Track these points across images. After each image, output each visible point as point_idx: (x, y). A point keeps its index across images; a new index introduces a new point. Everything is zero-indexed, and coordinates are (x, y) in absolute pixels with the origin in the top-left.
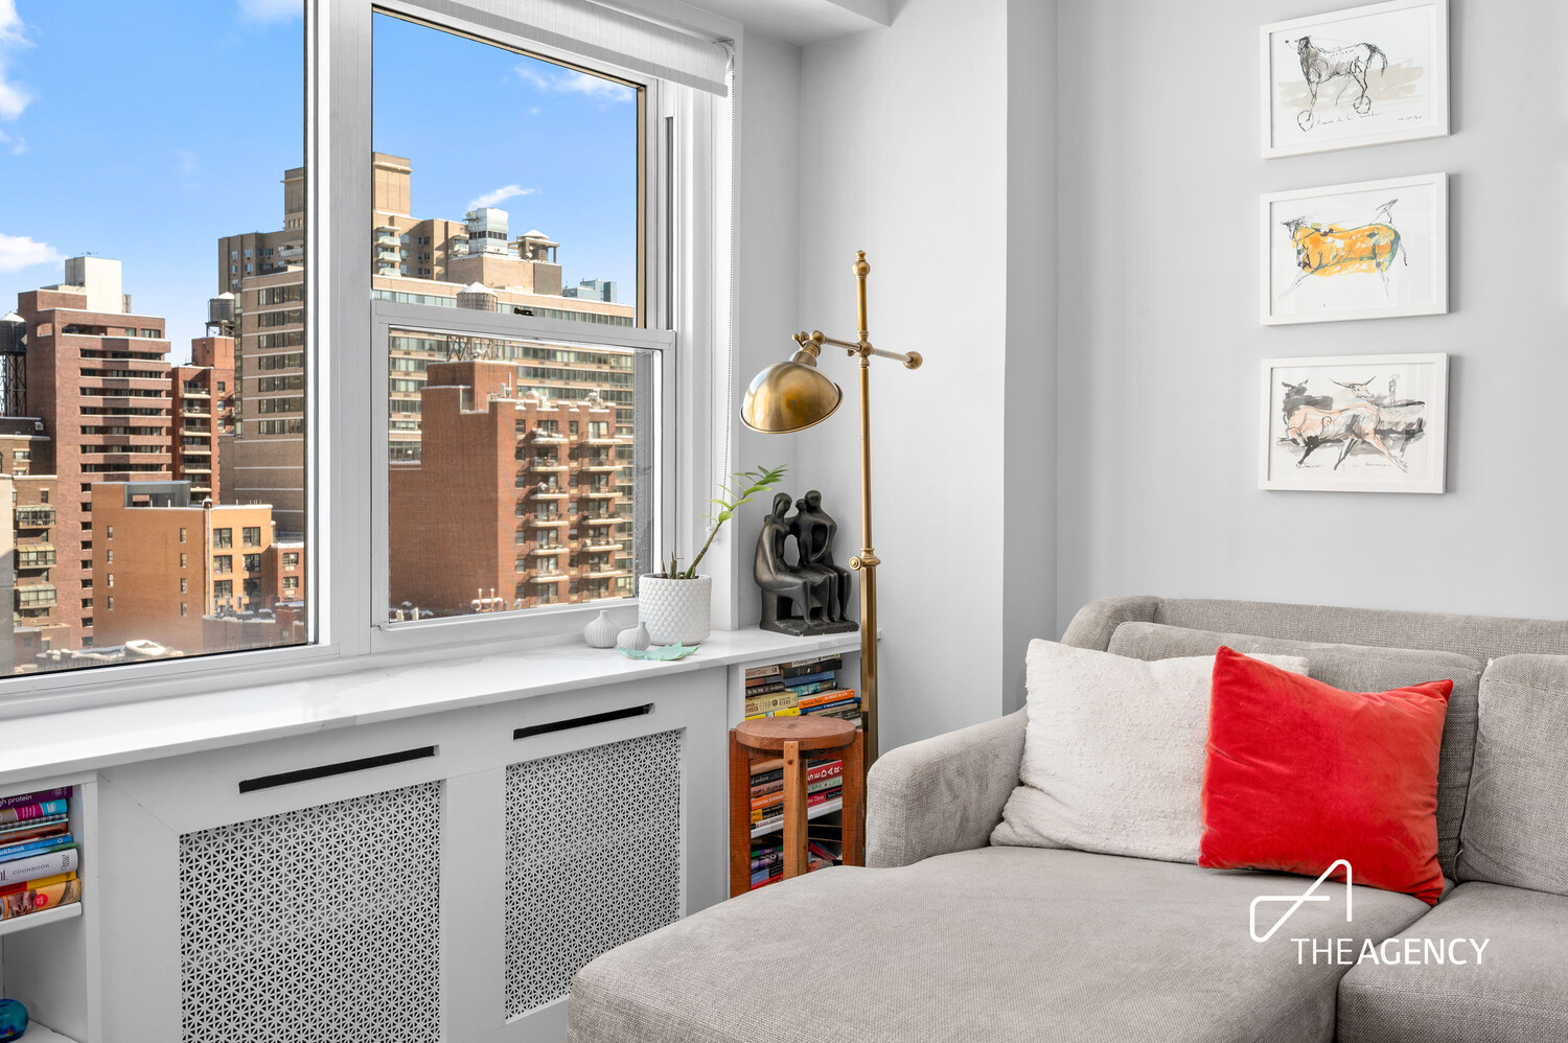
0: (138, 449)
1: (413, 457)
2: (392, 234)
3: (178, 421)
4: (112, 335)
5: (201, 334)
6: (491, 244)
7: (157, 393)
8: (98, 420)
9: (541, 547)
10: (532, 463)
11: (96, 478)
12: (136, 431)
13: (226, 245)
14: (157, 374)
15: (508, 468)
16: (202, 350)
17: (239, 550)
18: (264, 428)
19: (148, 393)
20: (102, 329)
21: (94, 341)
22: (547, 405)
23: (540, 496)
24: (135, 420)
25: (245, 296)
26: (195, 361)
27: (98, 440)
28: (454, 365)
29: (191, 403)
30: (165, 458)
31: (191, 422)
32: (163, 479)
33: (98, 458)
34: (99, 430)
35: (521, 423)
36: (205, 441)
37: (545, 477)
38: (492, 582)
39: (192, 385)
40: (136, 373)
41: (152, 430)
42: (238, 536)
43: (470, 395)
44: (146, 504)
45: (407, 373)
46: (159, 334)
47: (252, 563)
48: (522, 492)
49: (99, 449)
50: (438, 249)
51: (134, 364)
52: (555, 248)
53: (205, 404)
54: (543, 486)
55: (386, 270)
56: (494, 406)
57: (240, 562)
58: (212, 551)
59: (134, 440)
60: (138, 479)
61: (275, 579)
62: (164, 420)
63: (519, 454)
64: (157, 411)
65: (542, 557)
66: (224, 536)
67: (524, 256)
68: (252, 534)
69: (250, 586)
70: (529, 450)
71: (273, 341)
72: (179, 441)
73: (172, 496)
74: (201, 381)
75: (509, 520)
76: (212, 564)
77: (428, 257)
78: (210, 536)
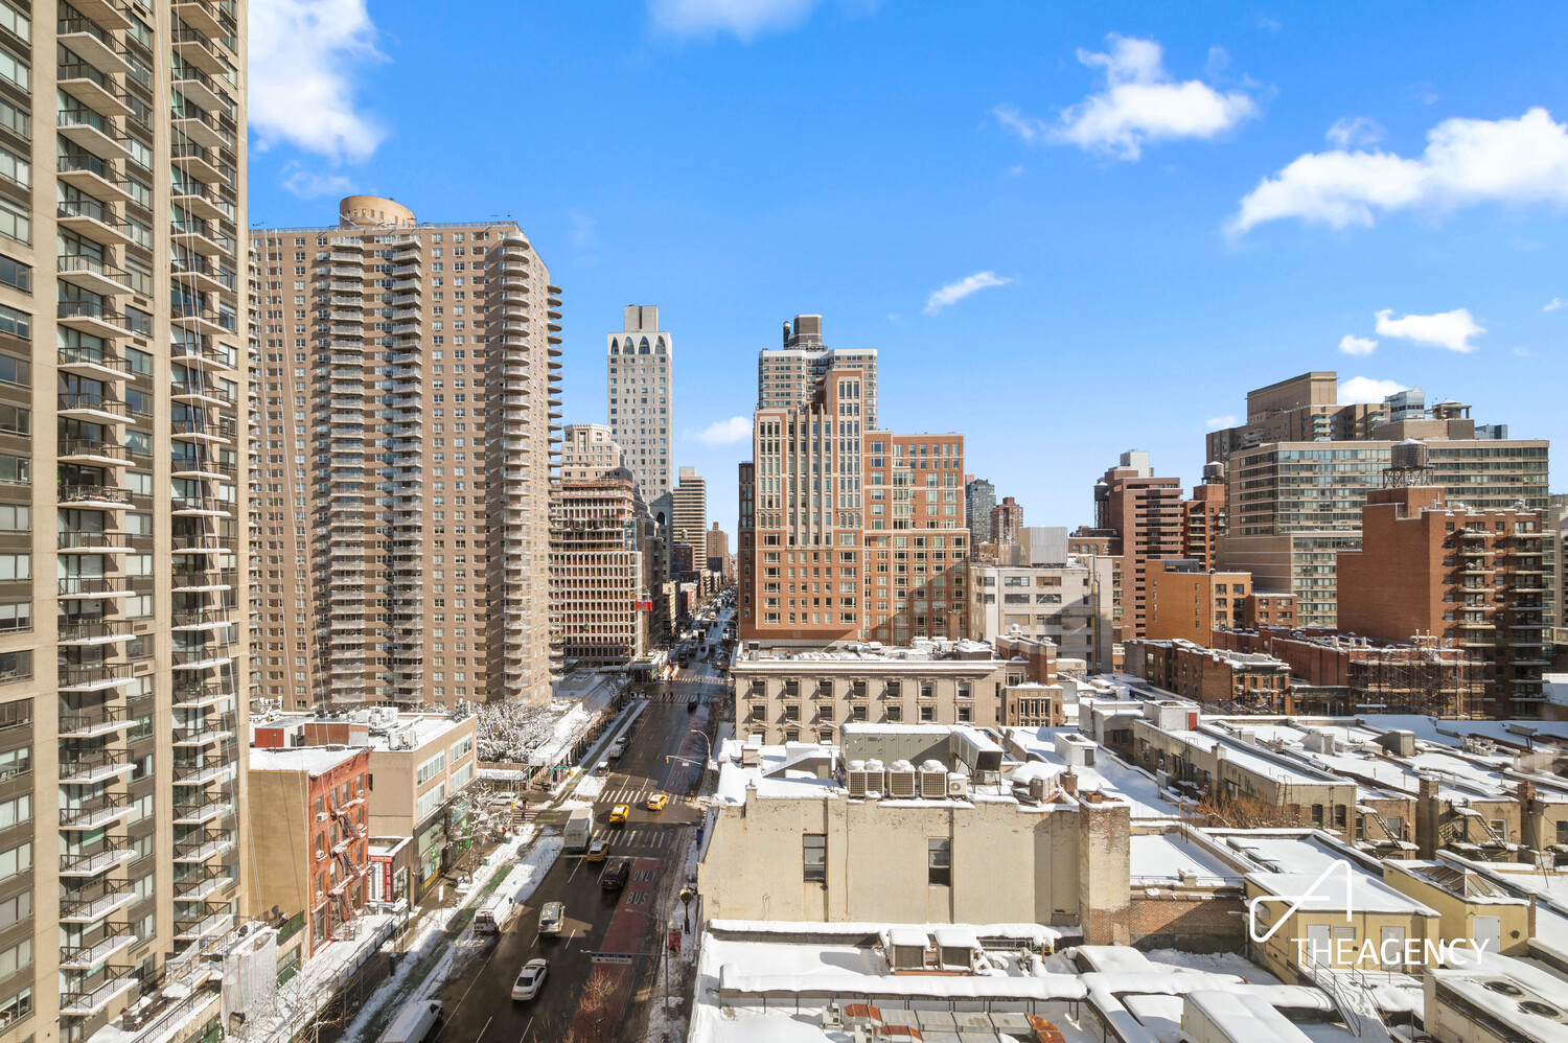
0: (1165, 543)
1: (1356, 547)
2: (1324, 417)
3: (1187, 529)
4: (1151, 488)
5: (1199, 483)
6: (1410, 414)
7: (1175, 515)
8: (1144, 529)
9: (1469, 605)
10: (1460, 550)
11: (1144, 557)
12: (1165, 534)
13: (1211, 438)
14: (1176, 506)
15: (1438, 554)
16: (1199, 492)
17: (1231, 596)
18: (1244, 531)
19: (1170, 515)
20: (1147, 486)
21: (1143, 492)
22: (1472, 512)
23: (1468, 572)
24: (1164, 529)
25: (1231, 463)
26: (1195, 498)
27: (1144, 539)
28: (1390, 491)
29: (1194, 519)
30: (1180, 547)
31: (1194, 529)
32: (1179, 558)
33: (1145, 547)
34: (1144, 534)
35: (1450, 525)
36: (1202, 539)
37: (1473, 559)
38: (1425, 627)
39: (1194, 510)
40: (1164, 506)
41: (1172, 534)
42: (1230, 589)
43: (1405, 509)
44: (1173, 570)
45: (1344, 497)
46: (1177, 486)
47: (1237, 604)
48: (1449, 570)
49: (1144, 543)
50: (1359, 421)
51: (1163, 501)
52: (1467, 408)
53: (1202, 520)
54: (1472, 565)
55: (1320, 439)
56: (1426, 515)
57: (1230, 602)
58: (1215, 595)
59: (1163, 539)
60: (1165, 557)
61: (1254, 612)
62: (1180, 529)
63: (1447, 545)
64: (1175, 524)
65: (1470, 612)
66: (1221, 588)
67: (1439, 417)
68: (1238, 588)
69: (1237, 615)
70: (1456, 540)
71: (1249, 485)
72: (1187, 539)
73: (1188, 567)
74: (1201, 508)
75: (1438, 589)
76: (1214, 603)
77: (1352, 427)
78: (1214, 588)
